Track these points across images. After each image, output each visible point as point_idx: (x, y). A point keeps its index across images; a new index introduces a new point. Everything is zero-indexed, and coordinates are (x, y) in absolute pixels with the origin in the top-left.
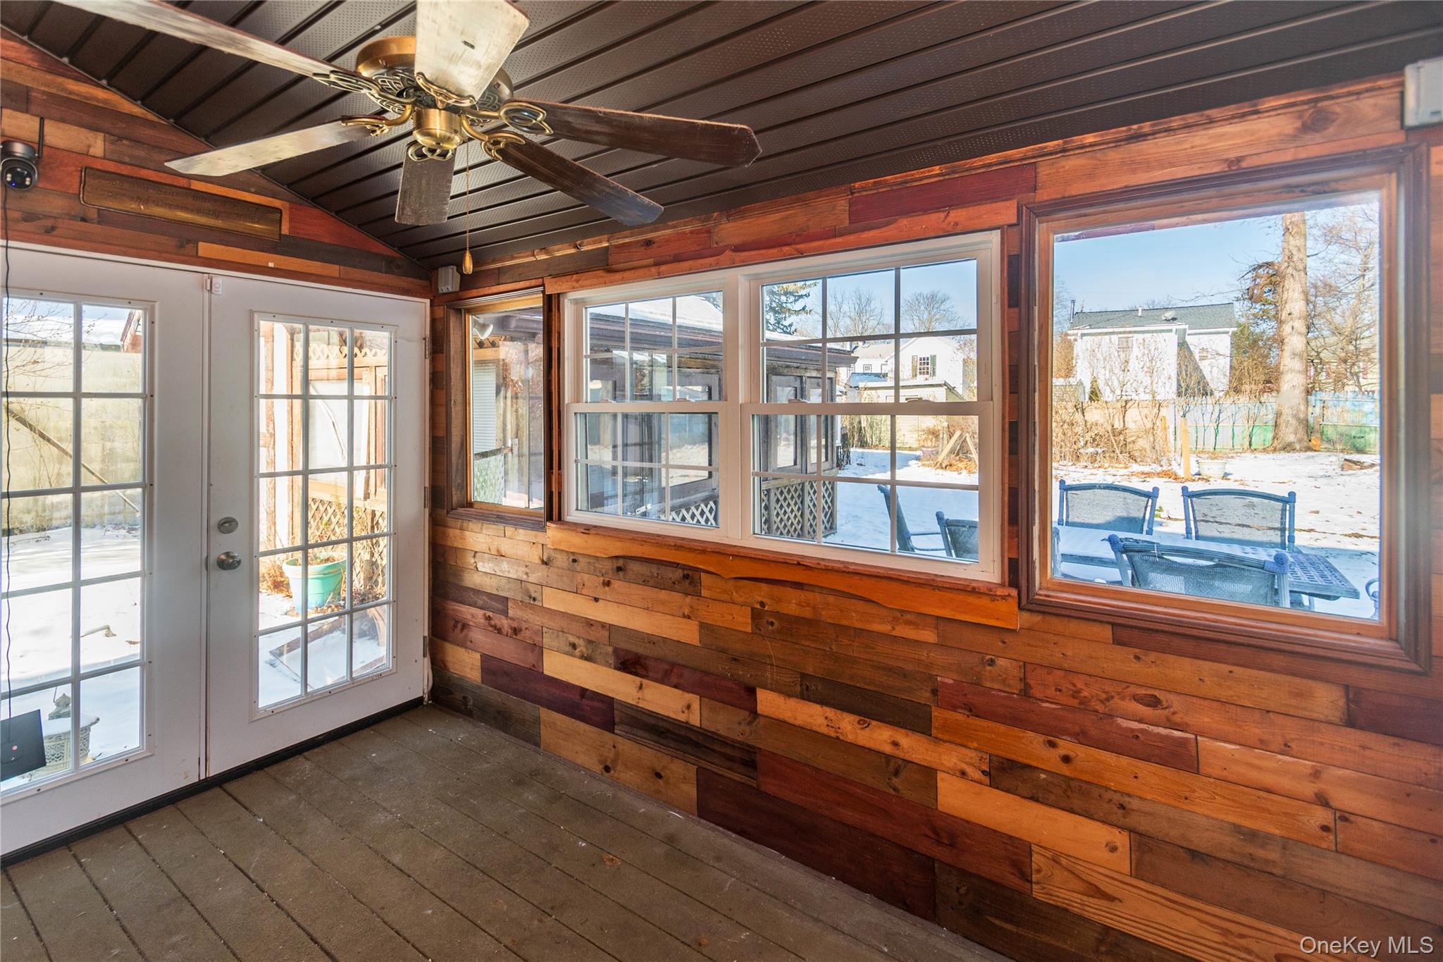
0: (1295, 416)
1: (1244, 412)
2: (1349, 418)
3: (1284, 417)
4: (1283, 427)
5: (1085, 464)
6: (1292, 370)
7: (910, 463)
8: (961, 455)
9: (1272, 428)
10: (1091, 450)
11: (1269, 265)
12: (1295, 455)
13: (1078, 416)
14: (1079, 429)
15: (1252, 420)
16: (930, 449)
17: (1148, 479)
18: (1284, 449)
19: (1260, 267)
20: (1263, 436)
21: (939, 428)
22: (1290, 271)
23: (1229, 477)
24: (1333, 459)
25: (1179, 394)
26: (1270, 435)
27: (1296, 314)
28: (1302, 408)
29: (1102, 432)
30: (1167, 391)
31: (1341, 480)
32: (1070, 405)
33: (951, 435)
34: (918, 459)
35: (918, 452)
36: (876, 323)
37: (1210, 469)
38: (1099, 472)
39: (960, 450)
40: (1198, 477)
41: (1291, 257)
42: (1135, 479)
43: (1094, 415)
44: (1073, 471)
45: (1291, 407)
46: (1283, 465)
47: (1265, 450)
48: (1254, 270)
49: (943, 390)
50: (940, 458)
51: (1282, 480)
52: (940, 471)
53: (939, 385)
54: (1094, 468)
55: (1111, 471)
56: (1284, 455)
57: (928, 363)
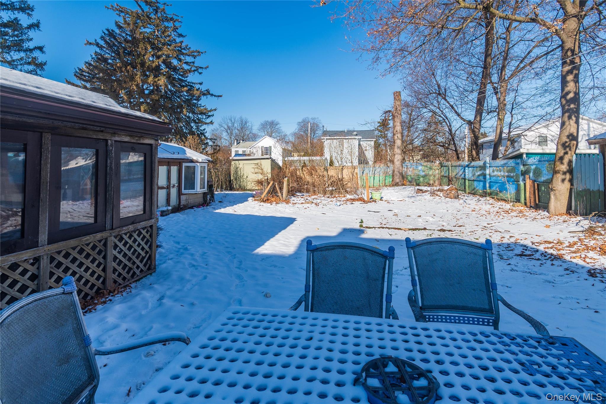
0: (399, 172)
1: (383, 170)
2: (416, 172)
3: (395, 172)
4: (395, 176)
5: (328, 196)
6: (398, 154)
7: (249, 199)
8: (273, 194)
9: (391, 177)
10: (331, 188)
11: (390, 111)
12: (400, 187)
13: (325, 173)
14: (326, 179)
15: (386, 174)
16: (259, 191)
17: (353, 202)
18: (395, 185)
19: (387, 112)
20: (389, 180)
21: (263, 179)
22: (396, 114)
23: (382, 199)
24: (411, 188)
25: (359, 163)
26: (391, 180)
27: (398, 131)
28: (401, 168)
29: (334, 179)
30: (356, 162)
31: (418, 198)
32: (322, 168)
33: (268, 183)
34: (253, 197)
35: (254, 193)
36: (249, 132)
37: (376, 196)
38: (334, 200)
39: (273, 192)
40: (372, 200)
41: (396, 109)
42: (348, 203)
43: (332, 172)
44: (323, 200)
45: (398, 168)
46: (397, 192)
47: (390, 186)
48: (385, 113)
49: (269, 161)
50: (263, 196)
51: (400, 200)
52: (262, 203)
53: (268, 159)
54: (332, 197)
55: (339, 199)
56: (396, 188)
57: (268, 150)
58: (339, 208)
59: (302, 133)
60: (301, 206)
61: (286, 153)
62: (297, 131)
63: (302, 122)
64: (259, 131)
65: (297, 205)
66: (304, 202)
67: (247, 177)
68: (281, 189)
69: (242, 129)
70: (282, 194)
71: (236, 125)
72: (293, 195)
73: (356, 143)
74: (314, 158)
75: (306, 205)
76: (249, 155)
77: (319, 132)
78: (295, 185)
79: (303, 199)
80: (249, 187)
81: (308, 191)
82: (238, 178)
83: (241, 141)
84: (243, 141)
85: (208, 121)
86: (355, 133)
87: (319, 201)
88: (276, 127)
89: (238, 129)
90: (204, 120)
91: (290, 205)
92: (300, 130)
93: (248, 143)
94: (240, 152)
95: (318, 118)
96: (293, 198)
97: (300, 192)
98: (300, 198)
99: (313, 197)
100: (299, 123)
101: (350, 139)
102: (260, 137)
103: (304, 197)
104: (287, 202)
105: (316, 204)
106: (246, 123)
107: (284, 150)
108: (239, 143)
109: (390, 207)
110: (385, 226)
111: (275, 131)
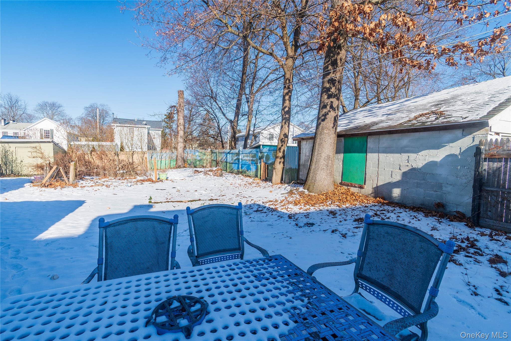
0: (181, 157)
1: (168, 155)
2: (194, 157)
3: (178, 157)
4: (178, 160)
5: (119, 178)
6: (181, 142)
7: (25, 185)
8: (57, 178)
9: (175, 161)
10: (121, 171)
11: (175, 106)
12: (182, 169)
13: (116, 157)
14: (116, 163)
15: (171, 158)
16: (39, 176)
17: (143, 183)
18: (178, 167)
19: (173, 107)
20: (173, 163)
21: (44, 164)
22: (180, 109)
23: (168, 179)
24: (190, 170)
25: (148, 149)
26: (175, 163)
27: (181, 124)
28: (183, 154)
29: (125, 163)
30: (145, 148)
31: (196, 177)
32: (113, 153)
33: (51, 168)
34: (32, 182)
35: (33, 178)
36: (22, 112)
37: (163, 176)
38: (125, 181)
39: (57, 176)
40: (159, 180)
41: (180, 105)
42: (139, 183)
43: (122, 157)
44: (114, 182)
45: (180, 154)
46: (179, 173)
47: (174, 168)
48: (171, 108)
49: (51, 144)
50: (44, 181)
51: (182, 179)
52: (43, 189)
53: (49, 142)
54: (123, 179)
55: (130, 180)
56: (179, 169)
57: (49, 133)
58: (130, 188)
59: (90, 119)
60: (91, 188)
61: (71, 137)
62: (84, 115)
63: (90, 107)
64: (36, 112)
65: (86, 188)
66: (94, 184)
67: (22, 161)
68: (67, 173)
69: (11, 108)
70: (68, 178)
72: (81, 179)
73: (146, 131)
74: (104, 143)
75: (96, 188)
76: (23, 137)
77: (109, 119)
78: (83, 169)
79: (93, 182)
80: (24, 172)
81: (98, 174)
82: (9, 162)
83: (11, 122)
84: (14, 121)
86: (144, 123)
87: (110, 183)
88: (59, 110)
91: (78, 188)
92: (88, 115)
93: (20, 125)
94: (10, 133)
95: (107, 105)
96: (81, 182)
97: (89, 175)
98: (90, 182)
99: (103, 180)
100: (86, 108)
101: (140, 127)
102: (37, 118)
103: (93, 180)
104: (75, 186)
105: (107, 186)
106: (17, 101)
107: (69, 134)
108: (8, 123)
109: (174, 185)
110: (170, 201)
111: (57, 113)
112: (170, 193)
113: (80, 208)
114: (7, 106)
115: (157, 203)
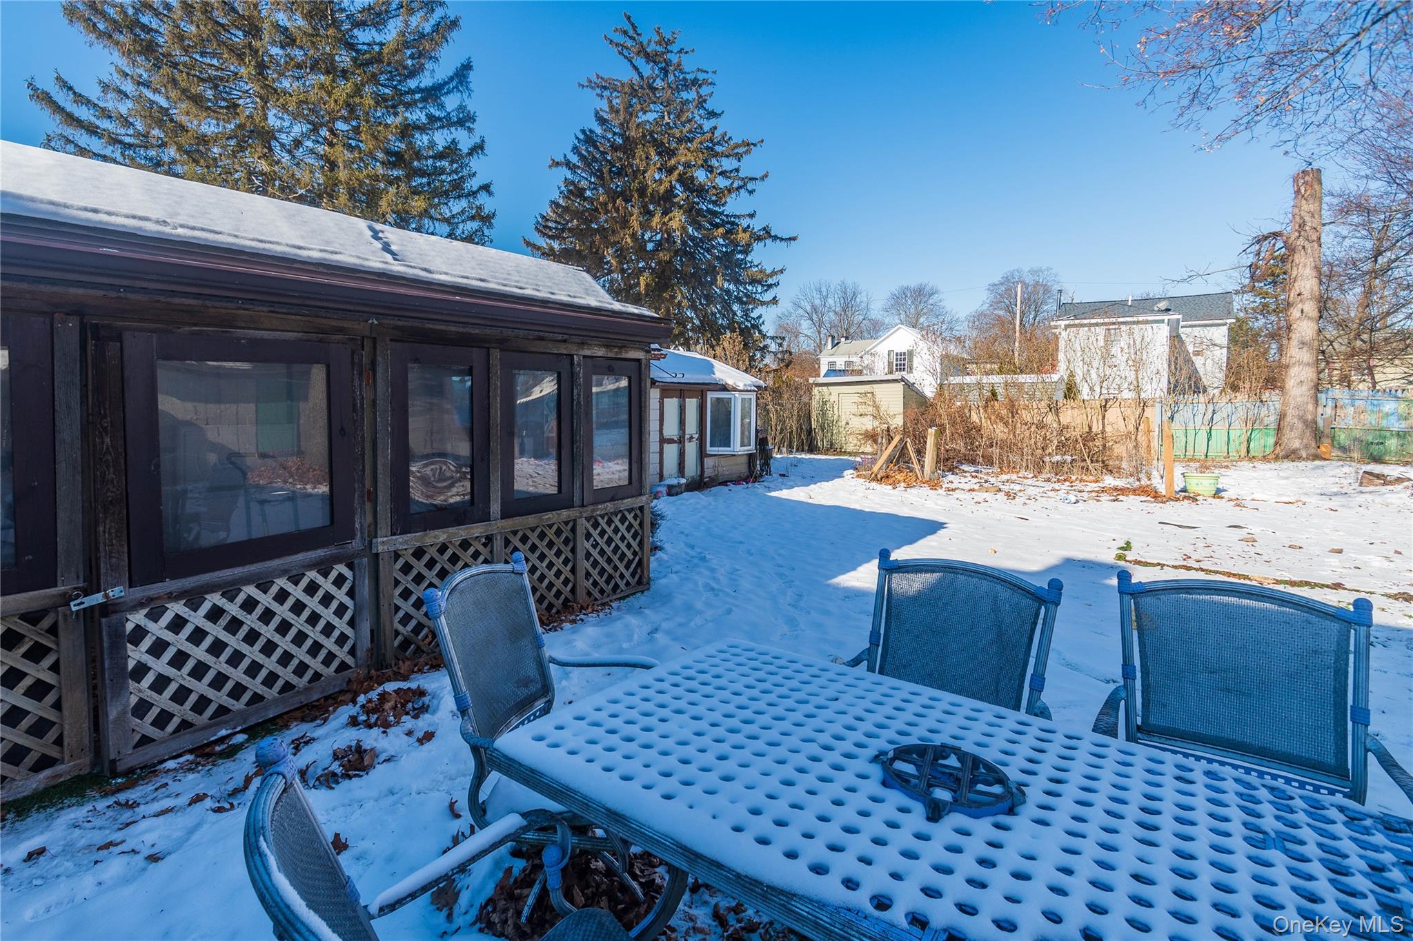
0: (1301, 418)
1: (1241, 413)
2: (1370, 419)
3: (1288, 419)
4: (1286, 431)
5: (1049, 476)
6: (1300, 363)
7: (846, 473)
8: (900, 464)
9: (1273, 432)
10: (1056, 458)
11: (1275, 235)
12: (1301, 465)
15: (1252, 423)
16: (869, 456)
17: (1121, 497)
18: (1287, 457)
19: (1265, 238)
20: (1263, 442)
21: (878, 430)
22: (1301, 242)
23: (1223, 494)
24: (1346, 469)
26: (1271, 441)
27: (1306, 293)
28: (1311, 407)
31: (1361, 499)
33: (890, 439)
34: (856, 469)
35: (858, 459)
36: (861, 318)
37: (1201, 484)
38: (1063, 487)
39: (900, 459)
40: (1185, 495)
41: (1302, 226)
42: (1105, 497)
43: (1071, 416)
44: (1032, 486)
45: (1298, 407)
46: (1286, 478)
47: (1265, 458)
48: (1258, 242)
49: (900, 386)
50: (876, 468)
51: (1287, 500)
52: (874, 484)
53: (896, 381)
54: (1058, 481)
55: (1078, 485)
56: (1287, 464)
57: (904, 359)
58: (1070, 508)
59: (1002, 313)
60: (968, 496)
61: (952, 365)
62: (986, 307)
63: (1002, 284)
64: (885, 314)
65: (957, 494)
66: (976, 487)
67: (847, 423)
68: (920, 453)
69: (844, 310)
70: (923, 466)
71: (830, 301)
72: (952, 470)
73: (1163, 332)
74: (1022, 378)
75: (980, 496)
76: (860, 373)
78: (960, 446)
79: (976, 480)
80: (850, 448)
81: (989, 461)
82: (828, 424)
83: (843, 339)
84: (847, 338)
85: (768, 297)
86: (1163, 305)
87: (1017, 487)
88: (931, 301)
89: (835, 312)
90: (758, 296)
91: (941, 491)
92: (995, 304)
93: (857, 344)
94: (840, 365)
95: (1048, 269)
96: (950, 477)
97: (973, 462)
98: (970, 478)
99: (1004, 477)
100: (993, 287)
102: (888, 327)
103: (979, 475)
104: (934, 485)
105: (1008, 494)
106: (854, 295)
107: (946, 358)
108: (838, 343)
109: (1238, 516)
110: (1196, 565)
111: (925, 311)
112: (1209, 541)
113: (930, 537)
114: (838, 309)
115: (1146, 564)
